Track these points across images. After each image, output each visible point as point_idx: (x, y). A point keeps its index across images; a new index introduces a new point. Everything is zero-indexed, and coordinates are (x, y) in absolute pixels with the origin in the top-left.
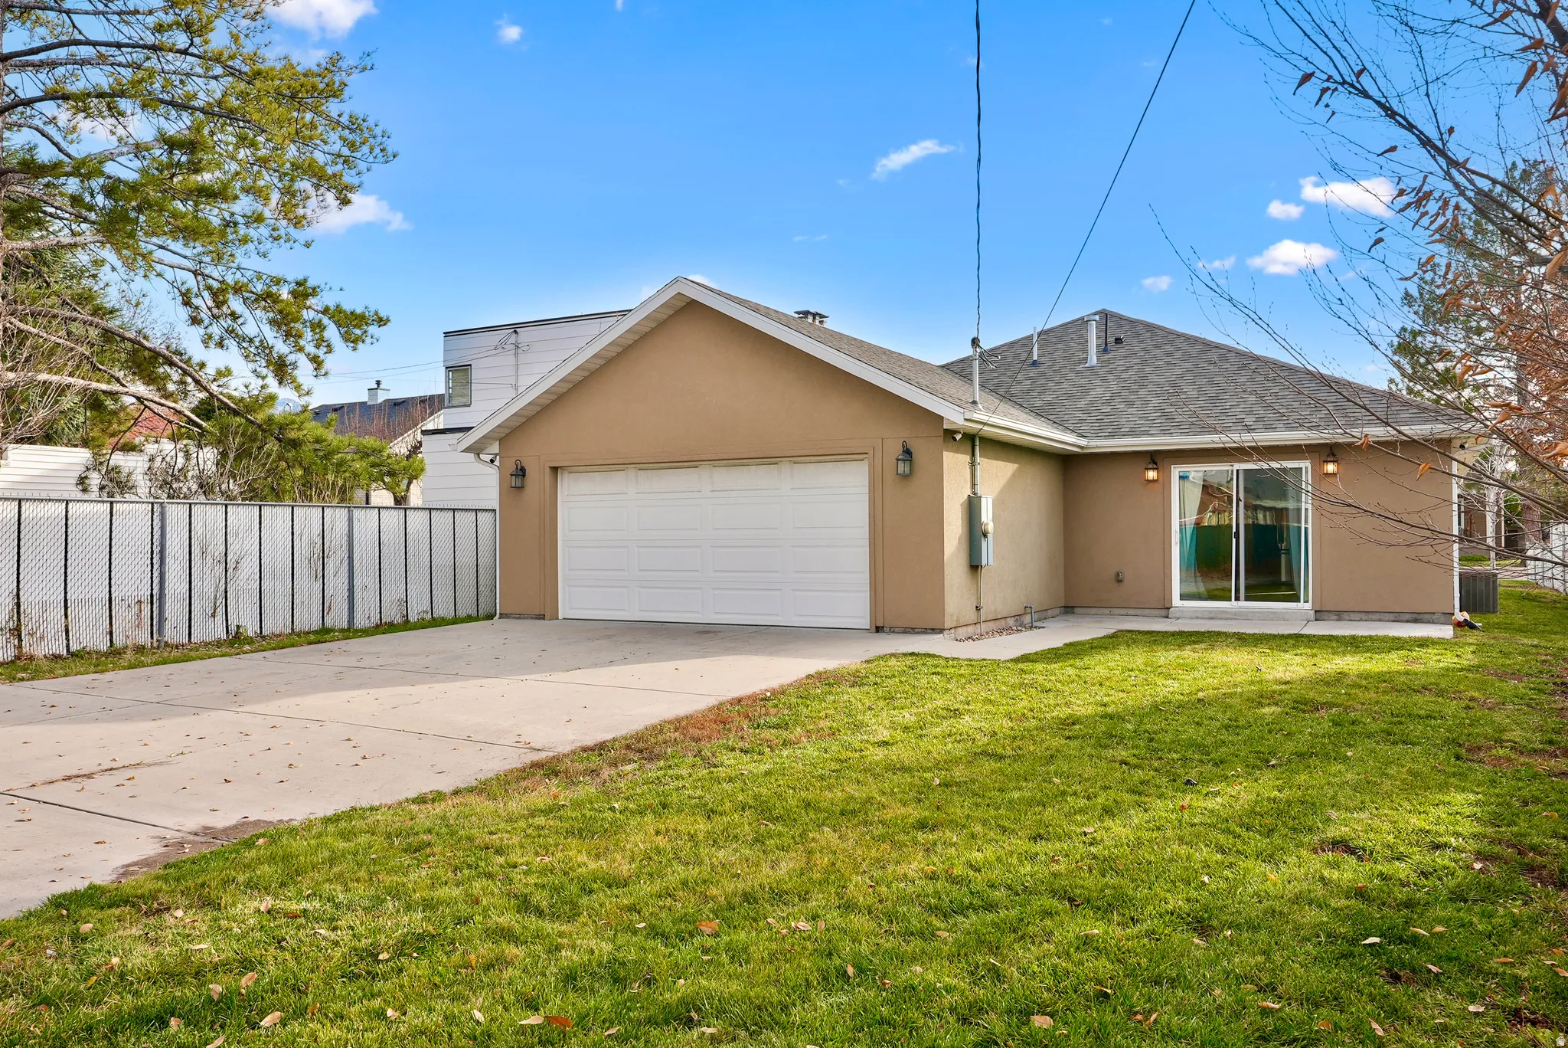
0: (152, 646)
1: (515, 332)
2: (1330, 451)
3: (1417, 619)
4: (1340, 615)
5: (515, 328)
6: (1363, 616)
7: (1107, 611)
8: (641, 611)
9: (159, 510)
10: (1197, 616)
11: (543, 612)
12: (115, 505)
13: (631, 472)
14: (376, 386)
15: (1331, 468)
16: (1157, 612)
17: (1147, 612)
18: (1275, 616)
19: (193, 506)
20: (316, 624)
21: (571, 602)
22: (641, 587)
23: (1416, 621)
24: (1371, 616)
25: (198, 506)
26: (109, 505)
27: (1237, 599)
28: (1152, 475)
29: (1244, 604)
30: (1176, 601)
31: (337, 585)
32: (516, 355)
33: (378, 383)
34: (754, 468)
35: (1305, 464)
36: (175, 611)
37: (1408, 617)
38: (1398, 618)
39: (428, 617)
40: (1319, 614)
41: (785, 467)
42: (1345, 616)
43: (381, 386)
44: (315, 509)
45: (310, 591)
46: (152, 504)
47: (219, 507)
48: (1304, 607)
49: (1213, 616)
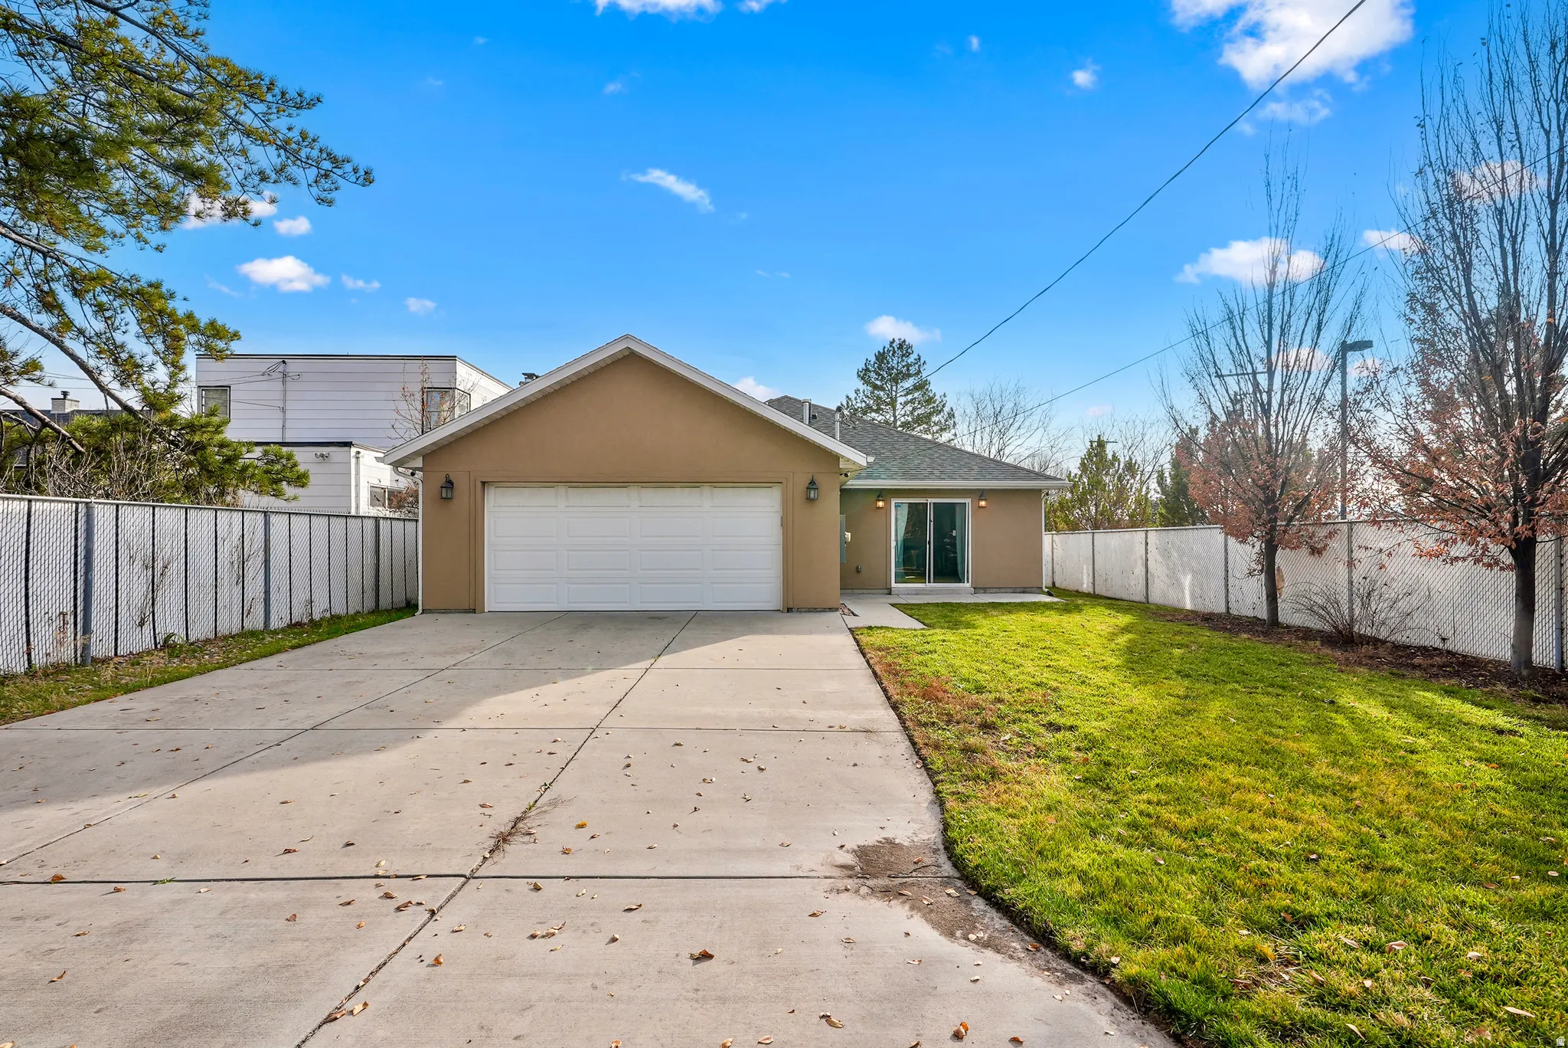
0: (76, 663)
1: (284, 362)
2: (981, 494)
3: (1024, 591)
4: (985, 590)
5: (284, 359)
6: (997, 590)
7: (850, 591)
8: (569, 603)
9: (84, 511)
10: (909, 592)
11: (472, 607)
12: (33, 503)
13: (562, 490)
14: (62, 397)
15: (983, 503)
16: (881, 591)
17: (875, 591)
18: (953, 592)
19: (120, 507)
20: (236, 629)
21: (495, 597)
22: (571, 583)
23: (1024, 592)
24: (1002, 590)
25: (125, 507)
26: (26, 503)
27: (929, 582)
28: (881, 504)
29: (932, 585)
30: (894, 585)
31: (255, 587)
32: (284, 382)
33: (65, 394)
34: (678, 490)
35: (968, 501)
36: (101, 621)
37: (1018, 590)
38: (1015, 591)
39: (328, 615)
40: (977, 589)
41: (706, 490)
42: (988, 590)
43: (68, 397)
44: (236, 513)
45: (229, 593)
46: (77, 503)
47: (147, 509)
48: (967, 585)
49: (917, 592)
